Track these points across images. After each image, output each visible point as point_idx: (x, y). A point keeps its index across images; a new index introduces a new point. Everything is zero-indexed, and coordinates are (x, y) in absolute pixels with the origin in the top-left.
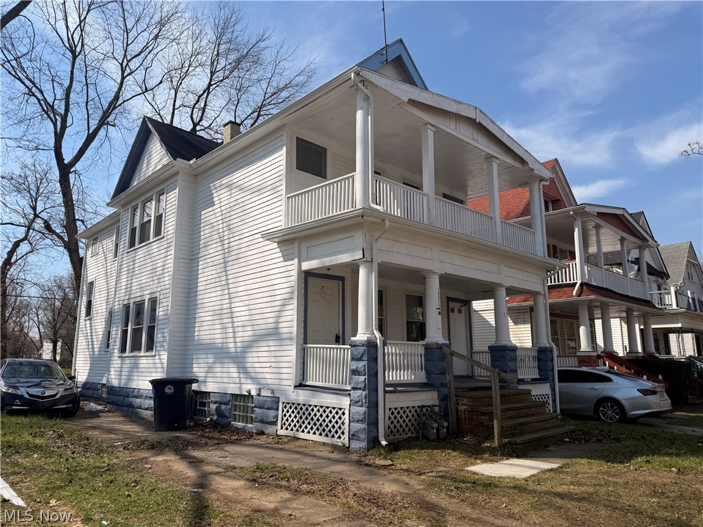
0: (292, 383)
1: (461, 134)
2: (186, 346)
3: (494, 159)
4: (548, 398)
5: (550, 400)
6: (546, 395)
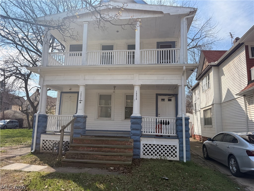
4: (176, 148)
5: (178, 150)
6: (174, 146)
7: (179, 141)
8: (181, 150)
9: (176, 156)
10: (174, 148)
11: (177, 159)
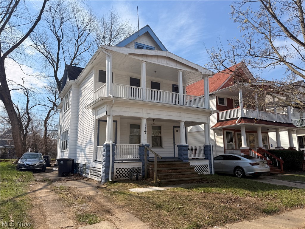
0: (92, 160)
1: (160, 63)
2: (76, 147)
3: (180, 70)
4: (208, 166)
5: (209, 167)
6: (206, 165)
7: (209, 161)
8: (211, 167)
9: (208, 171)
10: (207, 166)
11: (209, 173)
